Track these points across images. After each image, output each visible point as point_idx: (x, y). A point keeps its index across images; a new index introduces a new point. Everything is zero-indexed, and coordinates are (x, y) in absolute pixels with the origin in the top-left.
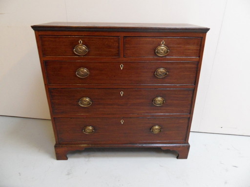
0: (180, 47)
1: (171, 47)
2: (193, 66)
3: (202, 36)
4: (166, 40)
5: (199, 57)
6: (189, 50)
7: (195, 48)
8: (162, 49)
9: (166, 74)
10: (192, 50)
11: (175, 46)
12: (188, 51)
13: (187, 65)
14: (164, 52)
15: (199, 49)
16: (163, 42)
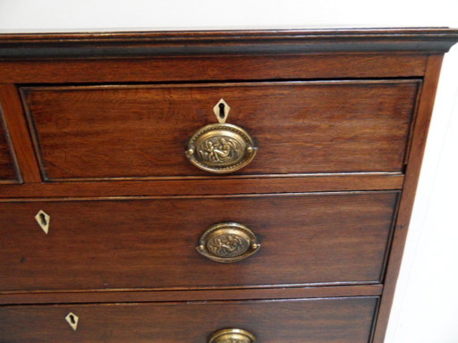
0: (311, 128)
1: (261, 130)
2: (376, 209)
3: (419, 73)
4: (237, 94)
5: (404, 170)
6: (354, 139)
7: (383, 132)
8: (220, 143)
9: (251, 249)
10: (371, 140)
11: (286, 124)
12: (353, 146)
13: (345, 208)
14: (232, 152)
15: (402, 132)
16: (221, 108)
